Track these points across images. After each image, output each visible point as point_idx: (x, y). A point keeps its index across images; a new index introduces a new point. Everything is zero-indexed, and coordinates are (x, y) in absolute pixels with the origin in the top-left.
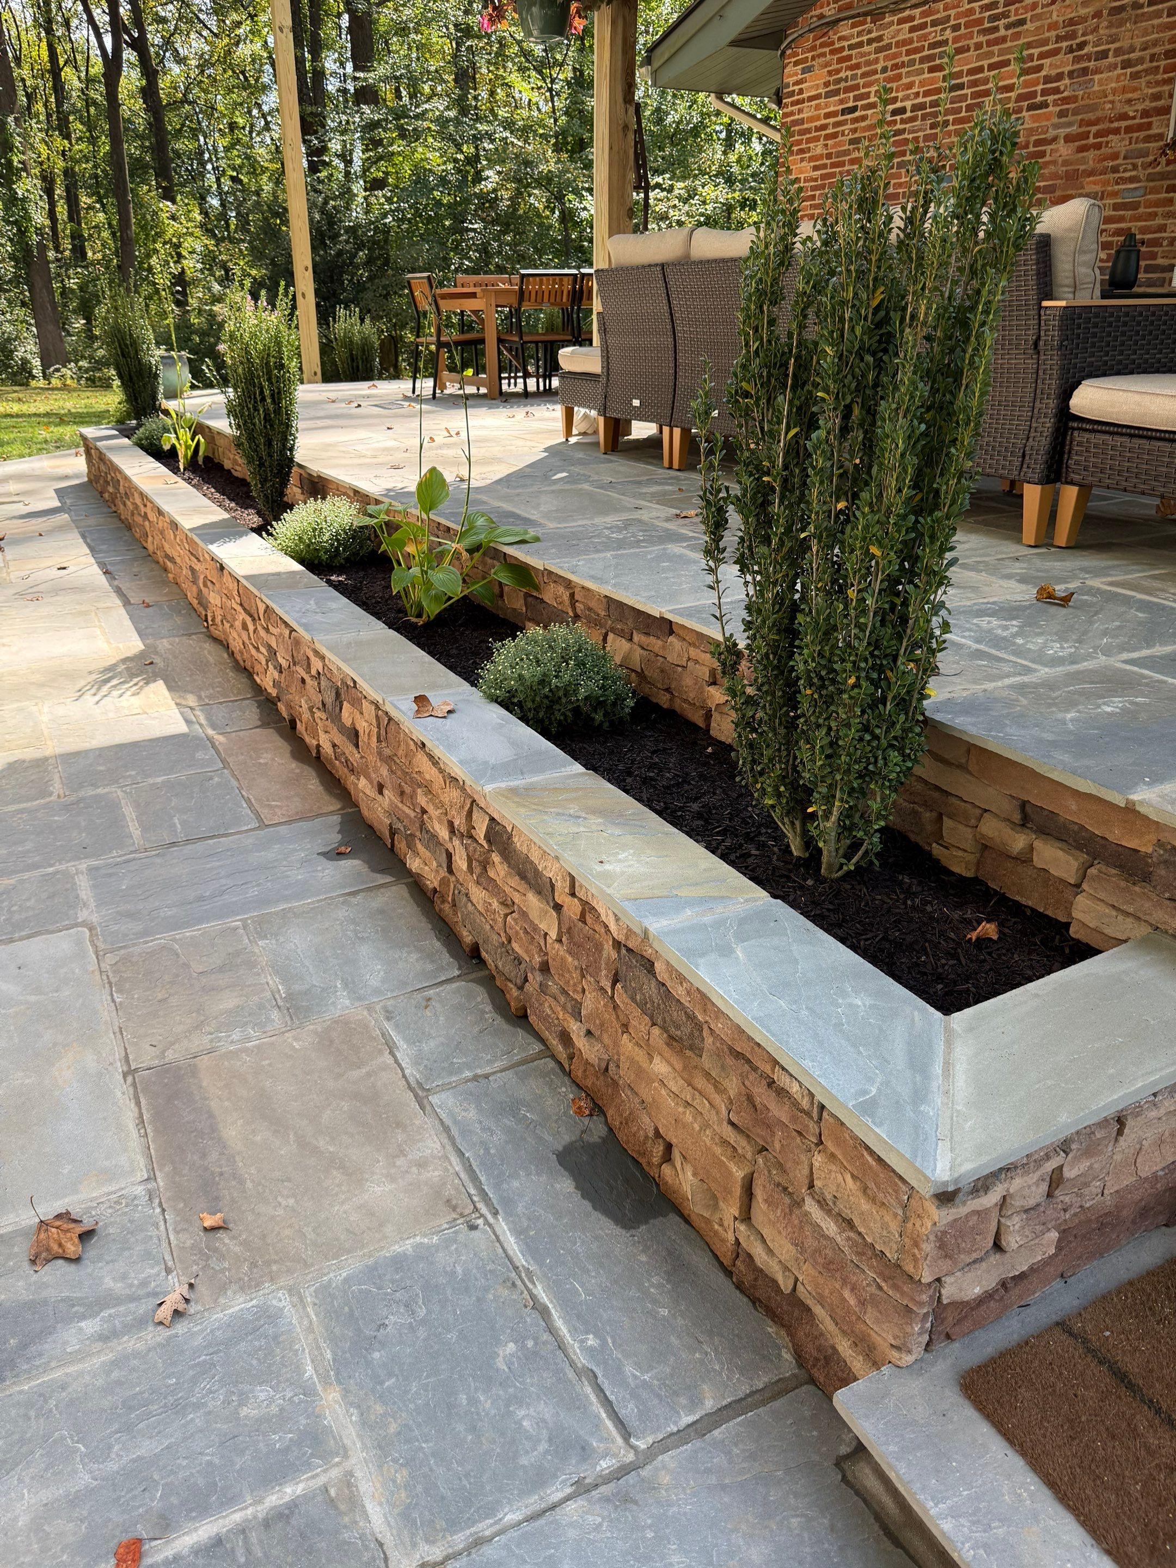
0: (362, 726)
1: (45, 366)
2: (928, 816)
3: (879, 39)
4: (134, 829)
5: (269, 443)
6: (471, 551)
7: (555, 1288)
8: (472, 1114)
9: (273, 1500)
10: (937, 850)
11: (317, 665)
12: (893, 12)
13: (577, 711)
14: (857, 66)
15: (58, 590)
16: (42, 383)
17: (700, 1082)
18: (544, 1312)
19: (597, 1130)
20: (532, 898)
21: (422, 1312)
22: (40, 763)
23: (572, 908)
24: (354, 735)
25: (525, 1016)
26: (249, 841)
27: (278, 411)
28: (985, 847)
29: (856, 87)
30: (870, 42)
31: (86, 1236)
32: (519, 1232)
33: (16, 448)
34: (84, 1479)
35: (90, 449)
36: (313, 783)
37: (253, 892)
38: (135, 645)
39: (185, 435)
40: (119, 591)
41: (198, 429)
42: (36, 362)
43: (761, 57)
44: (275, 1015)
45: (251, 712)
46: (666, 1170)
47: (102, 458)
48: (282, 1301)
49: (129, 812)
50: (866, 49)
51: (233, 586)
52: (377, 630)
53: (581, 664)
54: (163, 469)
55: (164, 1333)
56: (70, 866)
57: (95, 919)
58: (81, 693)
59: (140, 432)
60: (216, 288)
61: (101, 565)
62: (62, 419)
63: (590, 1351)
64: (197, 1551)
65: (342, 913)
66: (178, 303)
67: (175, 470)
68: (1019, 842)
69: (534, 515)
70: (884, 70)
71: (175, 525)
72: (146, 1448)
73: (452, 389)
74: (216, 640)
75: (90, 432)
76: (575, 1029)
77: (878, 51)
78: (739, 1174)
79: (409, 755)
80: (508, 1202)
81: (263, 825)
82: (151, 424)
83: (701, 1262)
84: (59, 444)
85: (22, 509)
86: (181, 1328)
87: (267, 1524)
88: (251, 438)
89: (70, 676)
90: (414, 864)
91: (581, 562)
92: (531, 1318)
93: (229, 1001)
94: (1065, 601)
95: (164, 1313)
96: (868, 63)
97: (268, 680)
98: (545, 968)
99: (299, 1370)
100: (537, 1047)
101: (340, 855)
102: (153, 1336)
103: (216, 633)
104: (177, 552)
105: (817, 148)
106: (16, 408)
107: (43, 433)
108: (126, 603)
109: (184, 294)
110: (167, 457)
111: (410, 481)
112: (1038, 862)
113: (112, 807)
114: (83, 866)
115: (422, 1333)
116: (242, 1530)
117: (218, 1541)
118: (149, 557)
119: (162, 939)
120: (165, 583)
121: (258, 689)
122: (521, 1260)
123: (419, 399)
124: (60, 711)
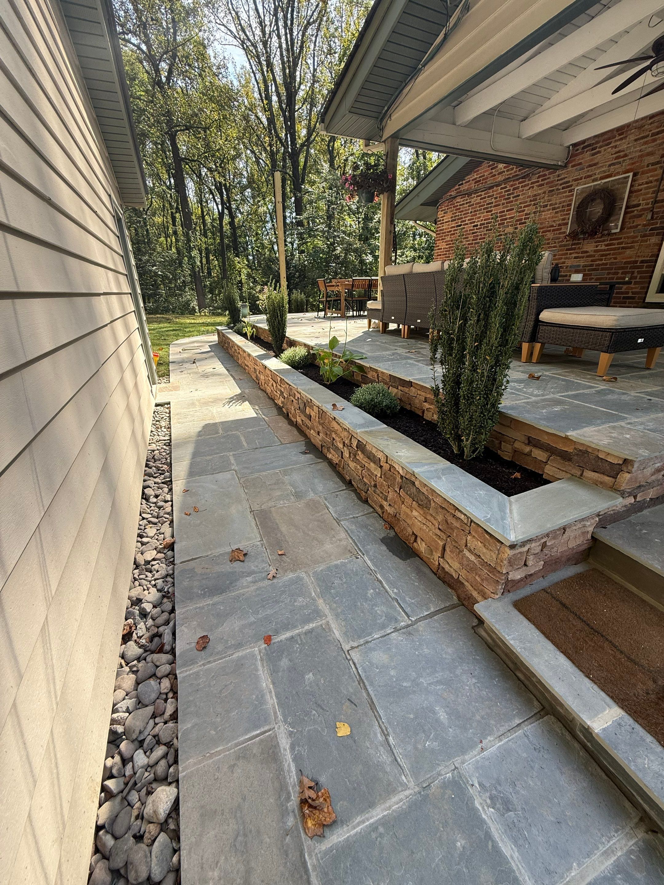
0: (313, 414)
1: (199, 309)
2: (497, 442)
3: (470, 202)
4: (245, 444)
5: (279, 330)
6: (346, 361)
7: (383, 576)
8: (354, 527)
9: (306, 627)
10: (499, 452)
11: (298, 395)
12: (475, 193)
13: (382, 409)
14: (462, 211)
15: (214, 375)
16: (198, 314)
17: (429, 517)
18: (381, 582)
19: (392, 534)
20: (372, 464)
21: (344, 580)
22: (215, 424)
23: (386, 467)
24: (309, 417)
25: (367, 501)
26: (279, 448)
27: (282, 320)
28: (515, 451)
29: (462, 218)
30: (467, 203)
31: (245, 555)
32: (371, 560)
33: (195, 333)
34: (252, 619)
35: (219, 332)
36: (296, 432)
37: (281, 463)
38: (238, 391)
39: (249, 328)
40: (231, 375)
41: (254, 327)
42: (197, 308)
43: (431, 209)
44: (292, 497)
45: (275, 411)
46: (415, 544)
47: (224, 335)
48: (303, 575)
49: (242, 439)
50: (465, 205)
51: (269, 373)
52: (317, 385)
53: (383, 395)
54: (243, 339)
55: (270, 582)
56: (228, 454)
57: (236, 468)
58: (224, 405)
59: (235, 328)
60: (251, 284)
61: (226, 368)
62: (208, 325)
63: (396, 593)
64: (287, 639)
65: (308, 470)
66: (240, 290)
67: (247, 339)
68: (527, 449)
69: (363, 351)
70: (471, 212)
71: (249, 355)
72: (269, 612)
73: (329, 315)
74: (262, 390)
75: (219, 328)
76: (385, 504)
77: (469, 206)
78: (441, 543)
79: (329, 422)
80: (367, 552)
81: (282, 444)
82: (238, 325)
83: (427, 571)
84: (208, 332)
85: (199, 351)
86: (275, 581)
87: (306, 633)
88: (273, 329)
89: (221, 400)
90: (330, 456)
91: (381, 365)
92: (377, 583)
93: (278, 493)
94: (538, 378)
95: (270, 576)
96: (466, 210)
97: (279, 402)
98: (375, 486)
99: (311, 594)
100: (372, 510)
101: (306, 453)
102: (267, 582)
103: (262, 388)
104: (250, 364)
105: (448, 238)
106: (193, 321)
107: (203, 329)
108: (234, 379)
109: (241, 286)
110: (245, 335)
111: (326, 341)
112: (533, 455)
113: (237, 437)
114: (231, 454)
115: (345, 585)
116: (299, 635)
117: (292, 637)
118: (240, 366)
119: (256, 475)
120: (245, 373)
121: (276, 405)
122: (372, 568)
123: (319, 318)
124: (219, 409)
